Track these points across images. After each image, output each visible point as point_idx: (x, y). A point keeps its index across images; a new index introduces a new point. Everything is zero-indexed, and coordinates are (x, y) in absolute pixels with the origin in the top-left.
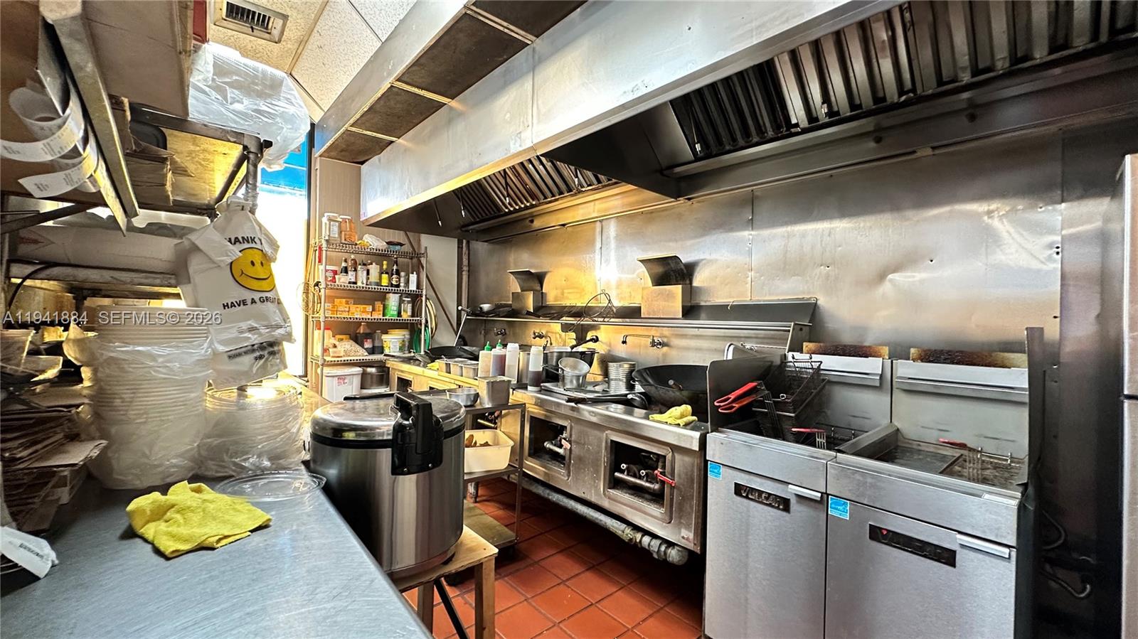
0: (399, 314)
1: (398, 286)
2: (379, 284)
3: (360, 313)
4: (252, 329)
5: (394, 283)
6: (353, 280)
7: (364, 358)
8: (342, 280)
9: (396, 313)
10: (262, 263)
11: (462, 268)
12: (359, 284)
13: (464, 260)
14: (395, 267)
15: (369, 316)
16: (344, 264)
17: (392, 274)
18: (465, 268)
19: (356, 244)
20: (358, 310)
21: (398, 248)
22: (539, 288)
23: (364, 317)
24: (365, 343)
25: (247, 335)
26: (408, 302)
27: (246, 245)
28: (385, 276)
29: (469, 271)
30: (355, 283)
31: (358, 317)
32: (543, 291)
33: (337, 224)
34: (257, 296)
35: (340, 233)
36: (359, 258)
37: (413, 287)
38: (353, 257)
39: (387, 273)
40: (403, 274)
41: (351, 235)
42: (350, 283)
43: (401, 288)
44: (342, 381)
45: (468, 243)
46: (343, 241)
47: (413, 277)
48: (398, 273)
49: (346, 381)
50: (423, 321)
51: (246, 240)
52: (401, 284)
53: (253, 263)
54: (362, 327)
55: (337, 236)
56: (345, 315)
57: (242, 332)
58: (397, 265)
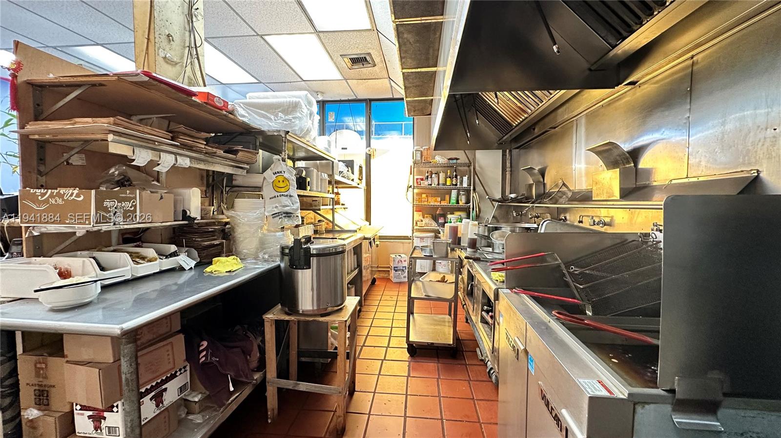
0: (458, 202)
1: (456, 185)
2: (445, 184)
3: (434, 202)
4: (276, 207)
5: (454, 183)
6: (430, 183)
7: (435, 228)
8: (425, 183)
9: (455, 201)
10: (283, 181)
11: (506, 170)
12: (433, 185)
13: (507, 163)
14: (454, 174)
15: (439, 204)
16: (427, 175)
17: (453, 178)
18: (508, 169)
19: (430, 162)
20: (433, 200)
21: (455, 161)
22: (542, 180)
23: (436, 204)
24: (440, 220)
25: (275, 209)
26: (463, 195)
27: (278, 175)
28: (448, 179)
29: (511, 171)
30: (431, 185)
31: (433, 204)
32: (545, 182)
33: (419, 152)
34: (279, 194)
35: (422, 156)
36: (434, 170)
37: (465, 185)
38: (430, 170)
39: (449, 177)
40: (458, 177)
41: (427, 157)
42: (429, 185)
43: (458, 186)
44: (422, 240)
45: (510, 151)
46: (423, 161)
47: (465, 179)
48: (456, 177)
49: (424, 240)
50: (471, 207)
51: (278, 172)
52: (458, 184)
53: (279, 181)
54: (438, 210)
55: (419, 159)
56: (426, 203)
57: (273, 208)
58: (456, 172)
